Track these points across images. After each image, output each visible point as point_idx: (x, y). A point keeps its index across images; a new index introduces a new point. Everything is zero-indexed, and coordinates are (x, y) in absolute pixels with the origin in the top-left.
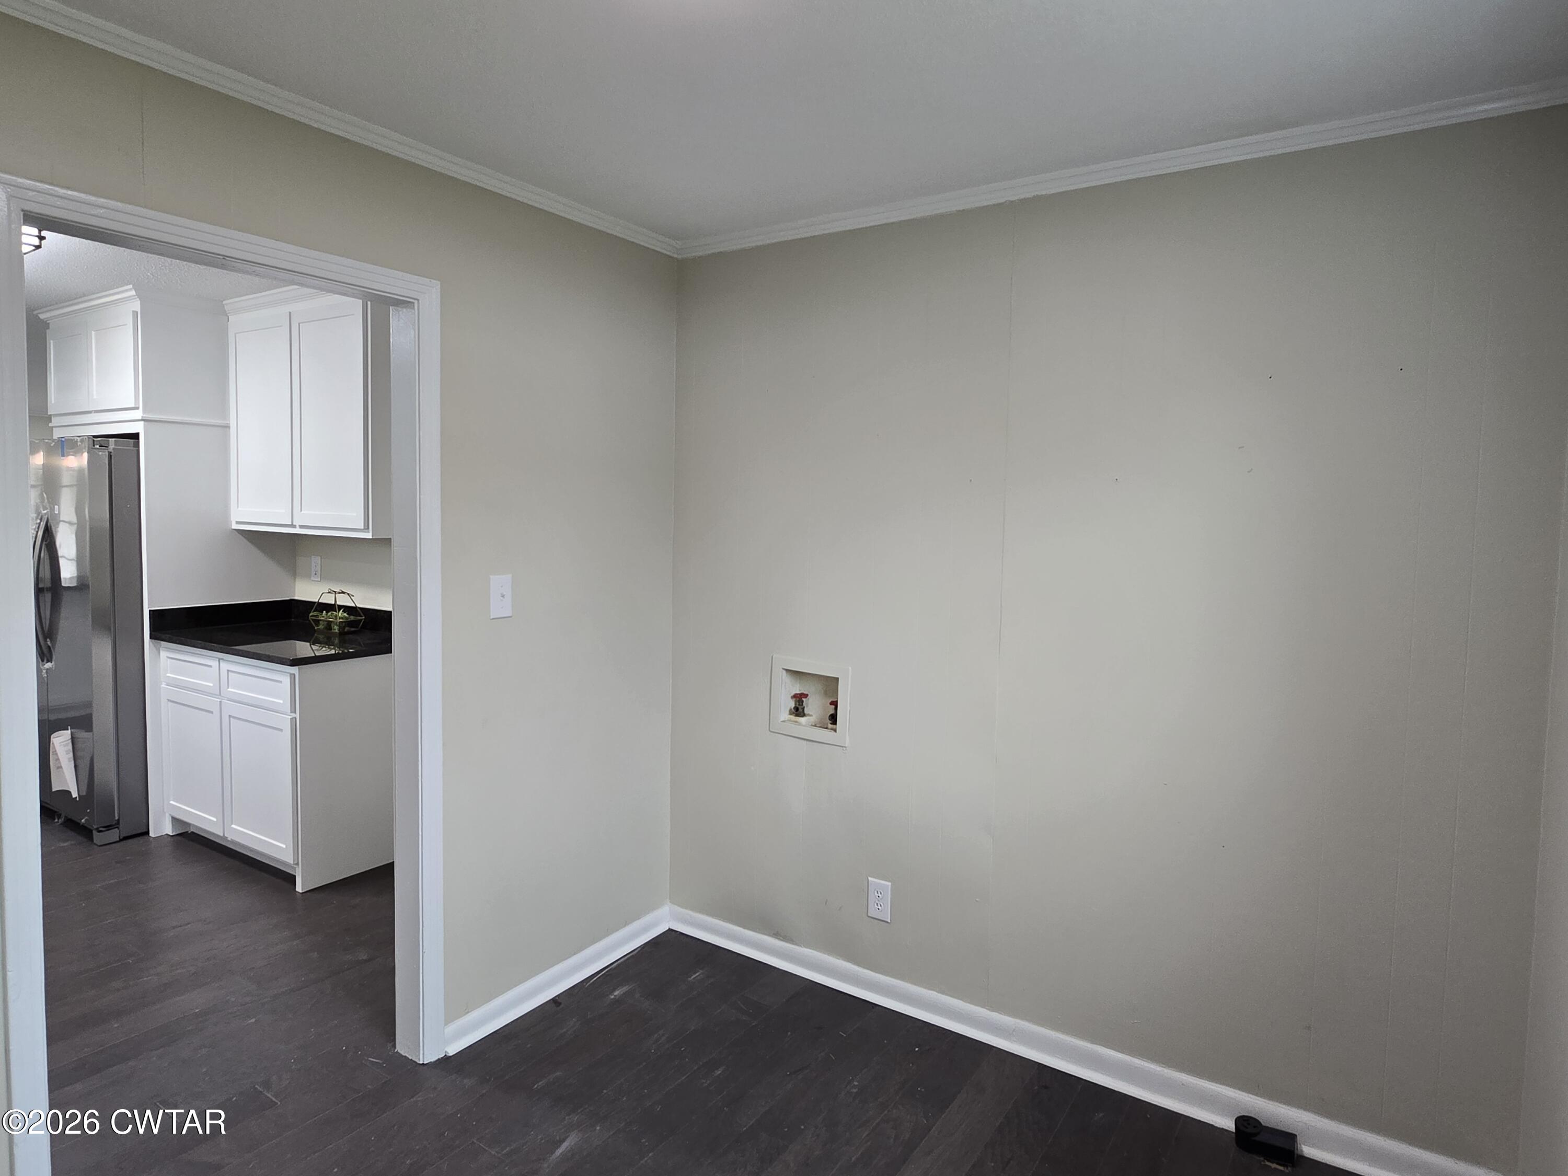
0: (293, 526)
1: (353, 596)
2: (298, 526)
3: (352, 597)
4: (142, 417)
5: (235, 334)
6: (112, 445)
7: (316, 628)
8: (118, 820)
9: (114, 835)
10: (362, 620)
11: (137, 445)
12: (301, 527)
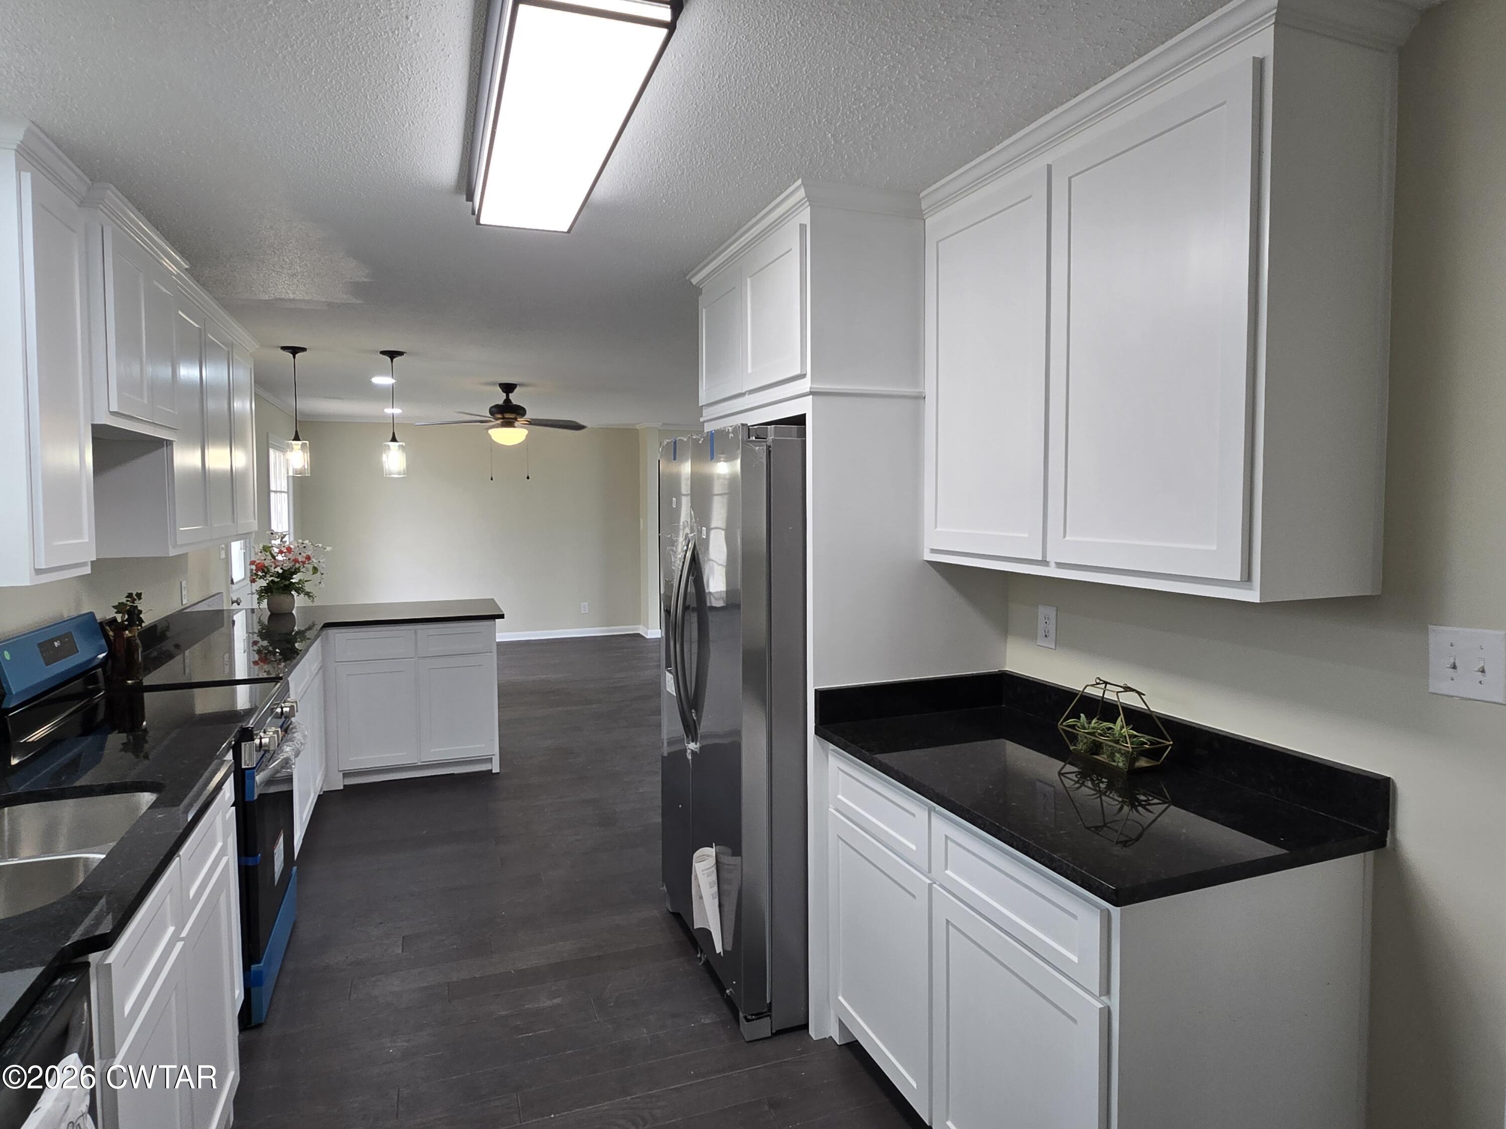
0: (1044, 563)
1: (1144, 695)
2: (1053, 565)
3: (1142, 696)
4: (811, 388)
5: (937, 242)
6: (771, 436)
7: (1072, 748)
8: (770, 1003)
9: (763, 1027)
10: (1168, 746)
11: (803, 434)
12: (1060, 565)
